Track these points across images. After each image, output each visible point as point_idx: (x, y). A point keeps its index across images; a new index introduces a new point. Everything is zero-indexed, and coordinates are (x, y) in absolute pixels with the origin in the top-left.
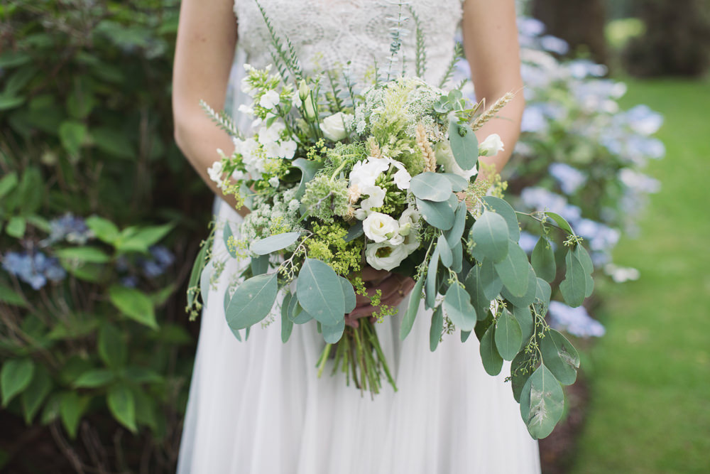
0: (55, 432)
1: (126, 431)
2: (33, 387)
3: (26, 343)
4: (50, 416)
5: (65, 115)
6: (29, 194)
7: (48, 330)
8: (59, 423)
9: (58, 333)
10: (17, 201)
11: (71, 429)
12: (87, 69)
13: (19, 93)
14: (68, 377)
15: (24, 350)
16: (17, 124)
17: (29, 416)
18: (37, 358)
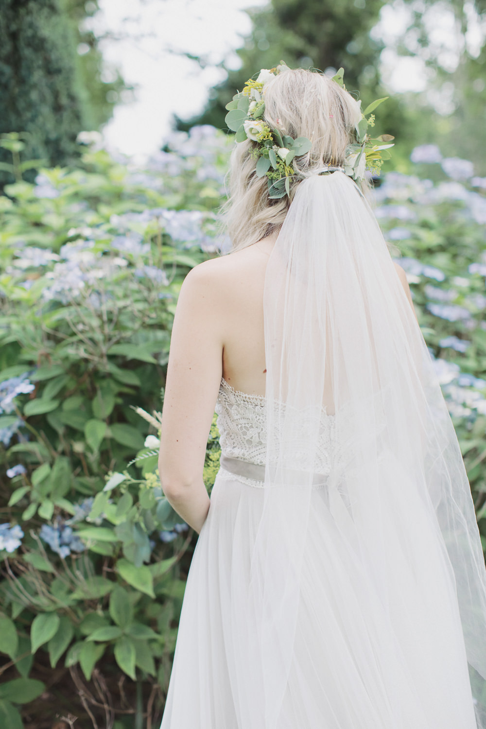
0: (73, 675)
1: (128, 678)
2: (58, 637)
3: (54, 602)
4: (70, 662)
5: (91, 415)
6: (59, 480)
7: (70, 592)
8: (78, 666)
9: (77, 595)
10: (49, 487)
11: (88, 673)
12: (110, 375)
13: (54, 398)
14: (85, 630)
15: (51, 608)
16: (52, 421)
17: (54, 662)
18: (62, 613)
